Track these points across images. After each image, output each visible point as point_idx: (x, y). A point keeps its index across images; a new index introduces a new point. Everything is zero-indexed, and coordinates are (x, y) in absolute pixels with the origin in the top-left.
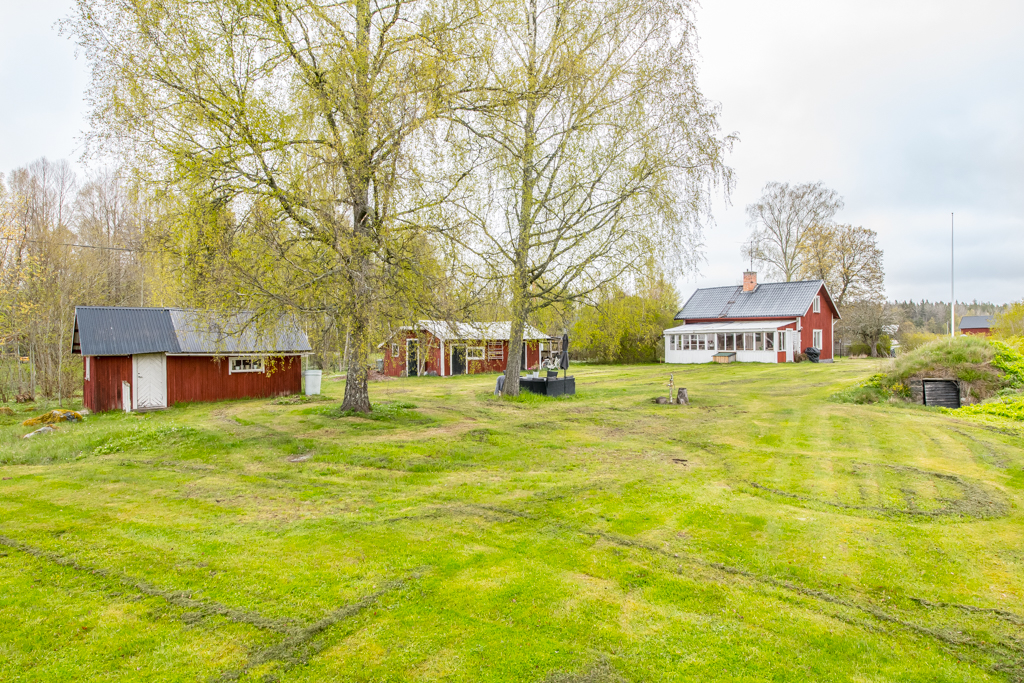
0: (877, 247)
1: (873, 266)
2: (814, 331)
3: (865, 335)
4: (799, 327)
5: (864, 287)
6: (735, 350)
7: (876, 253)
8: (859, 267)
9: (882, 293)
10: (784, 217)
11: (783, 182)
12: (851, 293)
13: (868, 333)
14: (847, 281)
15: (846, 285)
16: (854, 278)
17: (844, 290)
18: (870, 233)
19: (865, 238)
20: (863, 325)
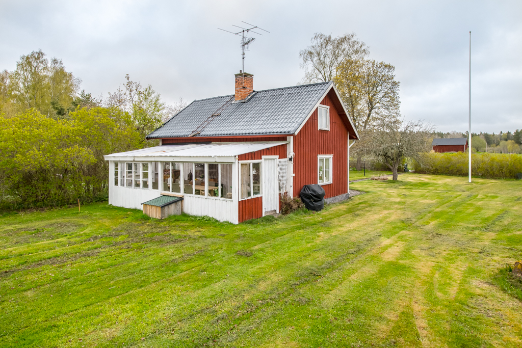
0: (395, 80)
1: (391, 95)
2: (319, 157)
3: (386, 155)
4: (291, 153)
5: (384, 112)
6: (181, 194)
7: (395, 84)
8: (380, 96)
9: (398, 118)
10: (328, 61)
11: (327, 35)
12: (375, 119)
13: (389, 154)
14: (371, 108)
15: (370, 111)
16: (378, 105)
17: (369, 115)
18: (389, 67)
19: (385, 72)
20: (384, 146)
